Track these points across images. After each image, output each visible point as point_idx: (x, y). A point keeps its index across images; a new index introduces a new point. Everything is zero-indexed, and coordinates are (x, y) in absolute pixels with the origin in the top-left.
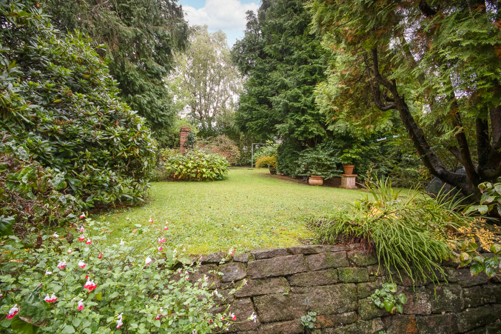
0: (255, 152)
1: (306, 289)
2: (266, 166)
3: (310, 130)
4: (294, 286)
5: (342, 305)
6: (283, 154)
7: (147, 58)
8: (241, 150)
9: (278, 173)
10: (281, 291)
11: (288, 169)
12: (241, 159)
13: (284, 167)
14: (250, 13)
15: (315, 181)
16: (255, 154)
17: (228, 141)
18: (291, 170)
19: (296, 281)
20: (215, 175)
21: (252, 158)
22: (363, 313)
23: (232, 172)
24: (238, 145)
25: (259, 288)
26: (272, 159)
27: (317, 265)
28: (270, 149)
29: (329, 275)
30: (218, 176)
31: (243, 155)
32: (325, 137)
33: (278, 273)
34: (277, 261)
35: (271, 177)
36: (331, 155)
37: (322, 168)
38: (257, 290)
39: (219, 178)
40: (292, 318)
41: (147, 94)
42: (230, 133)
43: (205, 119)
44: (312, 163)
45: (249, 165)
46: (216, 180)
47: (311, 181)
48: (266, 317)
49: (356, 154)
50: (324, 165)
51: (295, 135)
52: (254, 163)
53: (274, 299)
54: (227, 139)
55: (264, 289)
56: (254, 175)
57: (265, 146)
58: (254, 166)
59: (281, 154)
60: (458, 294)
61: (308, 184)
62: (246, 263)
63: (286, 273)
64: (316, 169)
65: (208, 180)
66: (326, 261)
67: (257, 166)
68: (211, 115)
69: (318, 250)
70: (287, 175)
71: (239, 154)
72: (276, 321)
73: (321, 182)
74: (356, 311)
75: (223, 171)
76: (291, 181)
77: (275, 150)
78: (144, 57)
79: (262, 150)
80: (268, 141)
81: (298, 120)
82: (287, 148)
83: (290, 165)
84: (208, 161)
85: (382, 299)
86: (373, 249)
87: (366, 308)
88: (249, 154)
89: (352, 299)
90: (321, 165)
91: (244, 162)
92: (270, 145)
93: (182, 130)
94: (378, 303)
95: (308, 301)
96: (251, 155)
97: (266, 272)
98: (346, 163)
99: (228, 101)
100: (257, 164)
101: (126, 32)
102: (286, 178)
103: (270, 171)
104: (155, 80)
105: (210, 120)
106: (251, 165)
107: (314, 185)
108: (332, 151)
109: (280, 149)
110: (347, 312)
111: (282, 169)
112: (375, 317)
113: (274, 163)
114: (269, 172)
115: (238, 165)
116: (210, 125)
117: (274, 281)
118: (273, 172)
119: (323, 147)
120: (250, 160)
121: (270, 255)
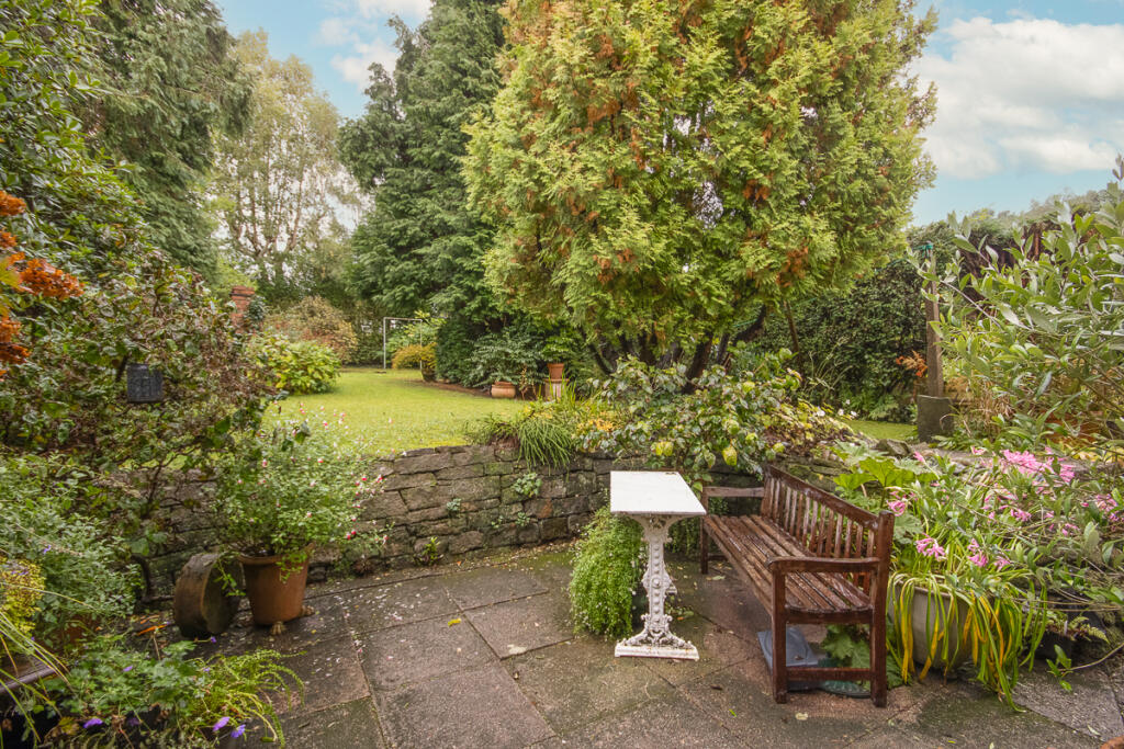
0: (390, 334)
1: (453, 482)
2: (415, 366)
3: (490, 305)
4: (441, 479)
5: (485, 493)
6: (447, 343)
7: (164, 152)
8: (357, 330)
9: (439, 379)
10: (428, 483)
11: (457, 372)
12: (359, 352)
13: (450, 368)
14: (377, 69)
15: (502, 391)
16: (391, 340)
17: (330, 313)
18: (463, 372)
19: (443, 475)
20: (313, 382)
21: (385, 348)
22: (505, 499)
23: (346, 378)
24: (351, 320)
25: (407, 482)
26: (426, 352)
27: (464, 462)
28: (424, 329)
29: (475, 469)
30: (319, 386)
31: (363, 341)
32: (516, 317)
33: (425, 469)
34: (423, 459)
35: (425, 386)
36: (528, 347)
37: (512, 369)
38: (405, 484)
39: (321, 389)
40: (438, 505)
41: (163, 222)
42: (330, 290)
43: (266, 255)
44: (496, 360)
45: (376, 363)
46: (316, 392)
47: (495, 390)
48: (414, 505)
49: (565, 345)
50: (515, 365)
51: (465, 311)
52: (388, 358)
53: (421, 490)
54: (326, 307)
55: (413, 482)
56: (391, 383)
57: (412, 322)
58: (389, 366)
59: (443, 344)
60: (591, 479)
61: (491, 396)
62: (393, 461)
63: (433, 469)
64: (503, 371)
65: (299, 393)
66: (473, 457)
67: (394, 365)
68: (281, 247)
69: (466, 449)
70: (457, 381)
71: (354, 341)
72: (423, 508)
73: (511, 392)
74: (499, 498)
75: (331, 375)
76: (461, 392)
77: (433, 332)
78: (157, 150)
79: (407, 332)
80: (420, 313)
81: (470, 288)
82: (454, 332)
83: (459, 363)
84: (296, 356)
85: (522, 486)
86: (517, 444)
87: (508, 495)
88: (377, 339)
89: (496, 489)
90: (511, 365)
91: (366, 357)
92: (424, 321)
93: (236, 292)
94: (518, 490)
95: (453, 490)
96: (381, 341)
97: (413, 469)
98: (550, 360)
99: (327, 219)
100: (396, 361)
101: (124, 105)
102: (454, 387)
103: (424, 375)
104: (173, 190)
105: (279, 259)
106: (382, 364)
107: (500, 397)
108: (528, 341)
109: (441, 334)
110: (490, 499)
111: (446, 372)
112: (516, 502)
113: (432, 359)
114: (422, 377)
115: (353, 364)
116: (280, 272)
117: (420, 476)
118: (430, 377)
119: (515, 333)
120: (379, 353)
121: (416, 454)
